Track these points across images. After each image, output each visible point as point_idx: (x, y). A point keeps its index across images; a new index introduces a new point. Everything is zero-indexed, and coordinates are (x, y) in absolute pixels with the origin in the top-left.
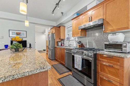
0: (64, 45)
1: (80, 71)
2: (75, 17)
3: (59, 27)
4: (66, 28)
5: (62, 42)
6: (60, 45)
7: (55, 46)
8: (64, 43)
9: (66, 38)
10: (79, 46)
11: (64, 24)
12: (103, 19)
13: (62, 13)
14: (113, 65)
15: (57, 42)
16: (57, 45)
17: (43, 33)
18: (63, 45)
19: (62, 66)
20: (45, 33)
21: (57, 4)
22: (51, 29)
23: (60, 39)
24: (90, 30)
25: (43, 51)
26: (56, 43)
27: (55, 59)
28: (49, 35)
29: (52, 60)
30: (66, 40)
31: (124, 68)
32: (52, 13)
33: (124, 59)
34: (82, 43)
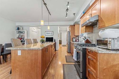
0: (79, 41)
3: (74, 25)
5: (77, 38)
6: (75, 41)
8: (78, 39)
9: (80, 35)
12: (99, 16)
13: (74, 14)
14: (93, 59)
15: (73, 38)
16: (72, 41)
21: (67, 10)
26: (71, 39)
27: (70, 52)
30: (80, 36)
31: (98, 62)
32: (66, 16)
33: (98, 54)
34: (87, 39)
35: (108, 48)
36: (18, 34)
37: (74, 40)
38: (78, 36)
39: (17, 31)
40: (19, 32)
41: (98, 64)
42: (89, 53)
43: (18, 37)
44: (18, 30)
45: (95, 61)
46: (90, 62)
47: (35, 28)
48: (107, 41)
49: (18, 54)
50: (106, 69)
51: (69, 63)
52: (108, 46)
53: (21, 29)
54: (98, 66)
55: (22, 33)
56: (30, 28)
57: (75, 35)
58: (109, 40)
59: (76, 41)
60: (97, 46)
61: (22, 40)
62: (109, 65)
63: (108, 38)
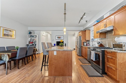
1: (94, 62)
2: (96, 23)
3: (85, 31)
4: (91, 31)
5: (88, 42)
7: (82, 46)
8: (89, 44)
9: (91, 39)
10: (99, 45)
11: (89, 28)
12: (113, 26)
13: (86, 21)
14: (112, 57)
15: (84, 43)
16: (83, 45)
17: (74, 35)
18: (88, 45)
19: (85, 60)
20: (75, 35)
21: (82, 18)
22: (79, 33)
23: (85, 40)
24: (109, 33)
25: (74, 50)
26: (82, 44)
27: (81, 55)
28: (77, 37)
29: (79, 56)
30: (91, 41)
31: (117, 59)
32: (79, 23)
33: (117, 53)
34: (101, 44)
35: (123, 49)
36: (30, 38)
37: (85, 44)
38: (88, 41)
39: (29, 36)
40: (31, 36)
41: (117, 60)
42: (108, 54)
43: (29, 40)
44: (30, 34)
45: (114, 58)
46: (109, 60)
47: (44, 32)
48: (122, 45)
49: (54, 54)
50: (122, 63)
51: (85, 64)
52: (123, 48)
53: (33, 33)
54: (117, 61)
55: (34, 37)
56: (41, 32)
57: (86, 40)
58: (123, 44)
59: (87, 45)
60: (113, 49)
61: (33, 43)
62: (124, 61)
63: (123, 42)
